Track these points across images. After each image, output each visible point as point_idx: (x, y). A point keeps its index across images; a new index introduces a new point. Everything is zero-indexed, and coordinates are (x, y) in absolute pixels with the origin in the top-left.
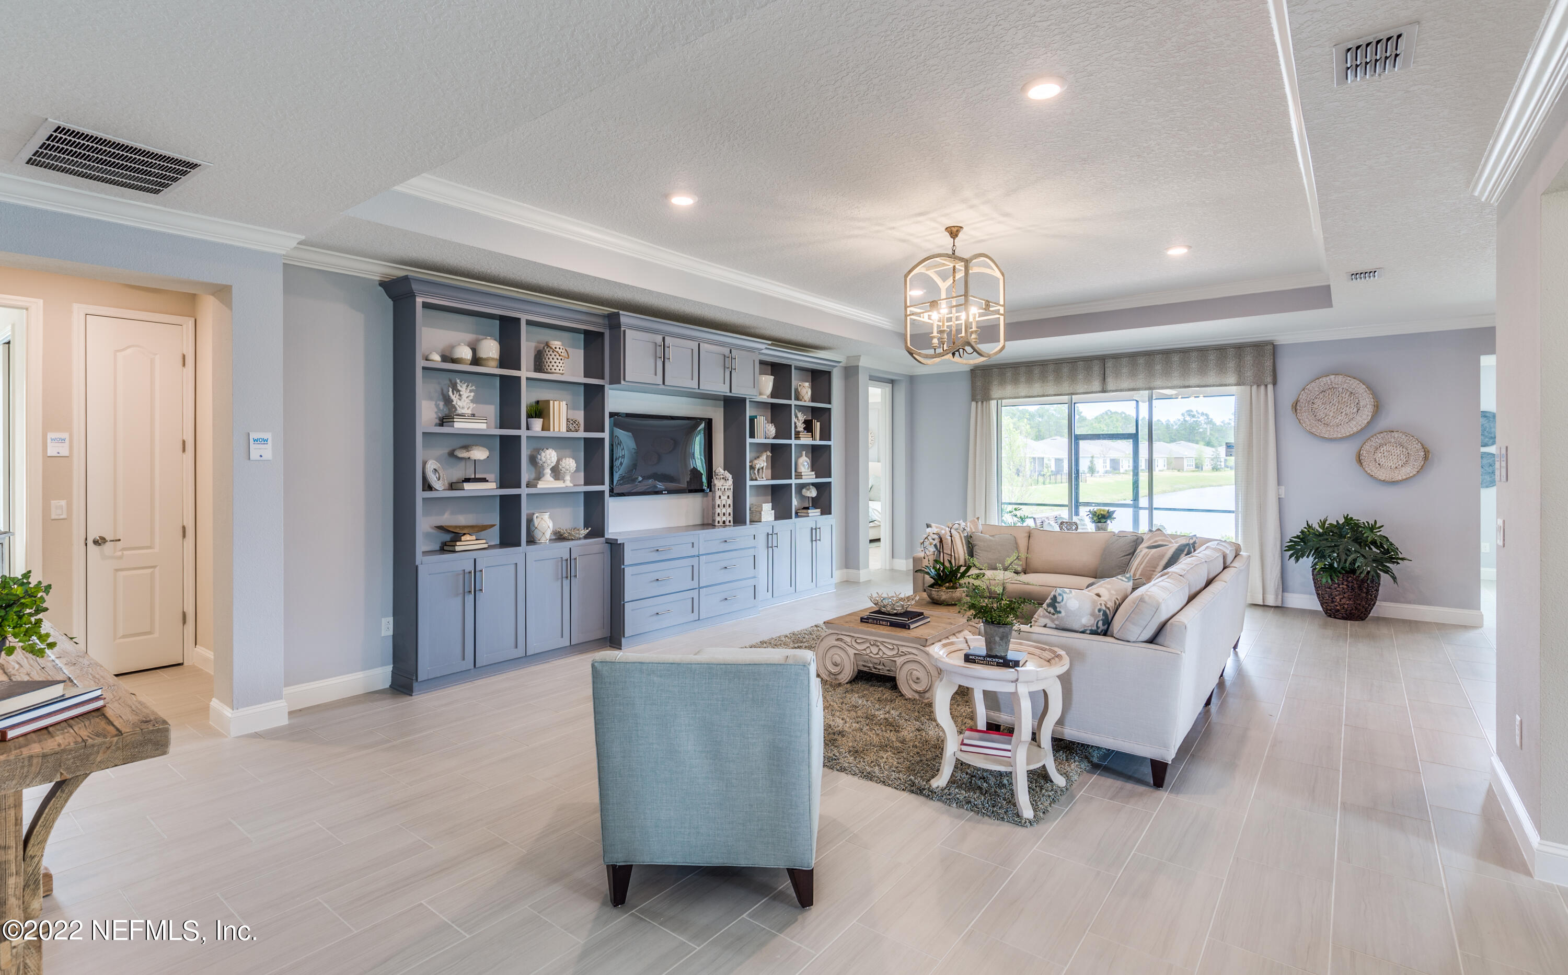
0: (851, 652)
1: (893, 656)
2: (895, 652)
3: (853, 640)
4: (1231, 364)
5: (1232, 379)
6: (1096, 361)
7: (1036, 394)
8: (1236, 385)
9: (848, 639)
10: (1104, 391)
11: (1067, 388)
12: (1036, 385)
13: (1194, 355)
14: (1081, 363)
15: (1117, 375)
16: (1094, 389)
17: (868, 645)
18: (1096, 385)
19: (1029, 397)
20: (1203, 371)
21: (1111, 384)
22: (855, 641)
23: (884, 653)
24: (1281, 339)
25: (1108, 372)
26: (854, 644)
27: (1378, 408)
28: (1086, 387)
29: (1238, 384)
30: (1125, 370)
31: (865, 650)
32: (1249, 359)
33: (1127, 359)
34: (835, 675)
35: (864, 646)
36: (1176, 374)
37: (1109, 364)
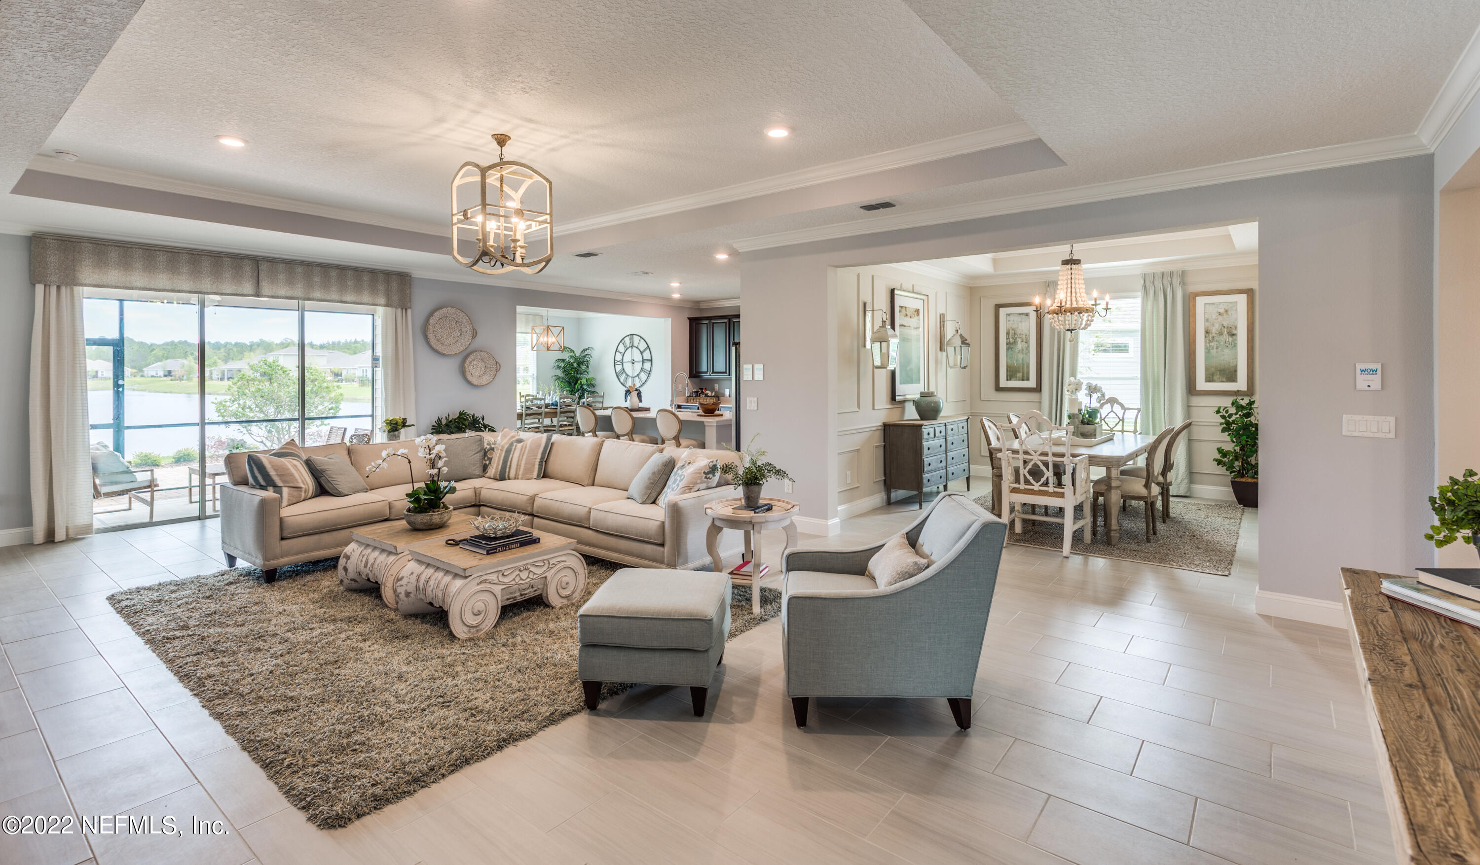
0: (497, 589)
1: (545, 572)
2: (545, 568)
3: (500, 575)
4: (381, 287)
5: (382, 301)
6: (247, 261)
7: (161, 286)
8: (385, 306)
9: (493, 577)
10: (257, 295)
11: (209, 286)
12: (161, 276)
13: (350, 273)
14: (228, 259)
15: (273, 280)
16: (246, 291)
17: (517, 572)
18: (248, 287)
19: (150, 289)
20: (358, 289)
21: (266, 288)
22: (503, 575)
23: (535, 574)
24: (416, 274)
25: (262, 275)
26: (501, 579)
27: (475, 334)
28: (234, 287)
29: (387, 305)
30: (282, 276)
31: (514, 580)
32: (394, 285)
33: (284, 265)
34: (476, 627)
35: (513, 576)
36: (334, 289)
37: (264, 267)
